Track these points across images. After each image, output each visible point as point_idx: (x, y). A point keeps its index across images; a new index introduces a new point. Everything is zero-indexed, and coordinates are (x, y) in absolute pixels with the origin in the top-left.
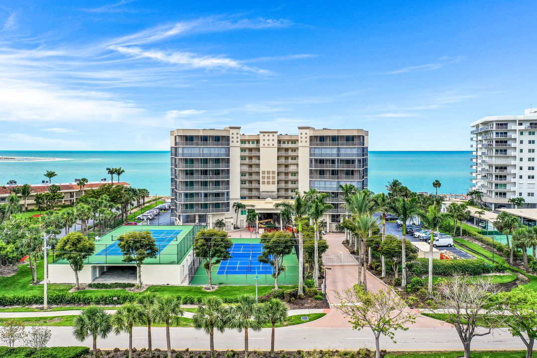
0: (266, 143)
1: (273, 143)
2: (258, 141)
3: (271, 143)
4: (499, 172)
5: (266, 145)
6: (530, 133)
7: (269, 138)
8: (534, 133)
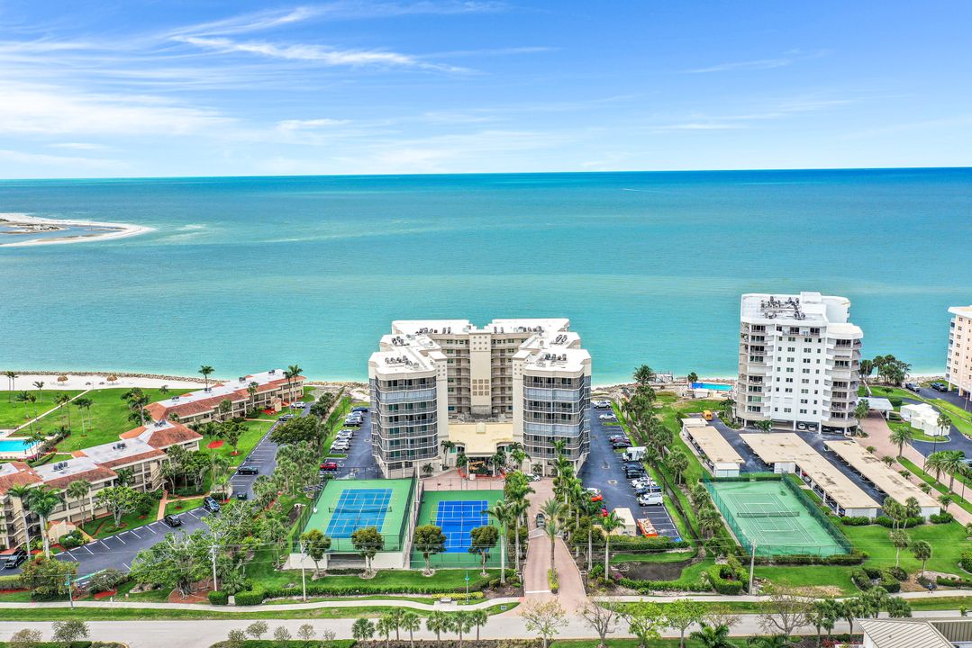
0: (478, 346)
1: (486, 346)
2: (467, 342)
3: (483, 346)
4: (754, 384)
5: (478, 349)
6: (790, 339)
7: (480, 341)
8: (794, 339)
